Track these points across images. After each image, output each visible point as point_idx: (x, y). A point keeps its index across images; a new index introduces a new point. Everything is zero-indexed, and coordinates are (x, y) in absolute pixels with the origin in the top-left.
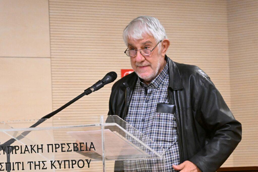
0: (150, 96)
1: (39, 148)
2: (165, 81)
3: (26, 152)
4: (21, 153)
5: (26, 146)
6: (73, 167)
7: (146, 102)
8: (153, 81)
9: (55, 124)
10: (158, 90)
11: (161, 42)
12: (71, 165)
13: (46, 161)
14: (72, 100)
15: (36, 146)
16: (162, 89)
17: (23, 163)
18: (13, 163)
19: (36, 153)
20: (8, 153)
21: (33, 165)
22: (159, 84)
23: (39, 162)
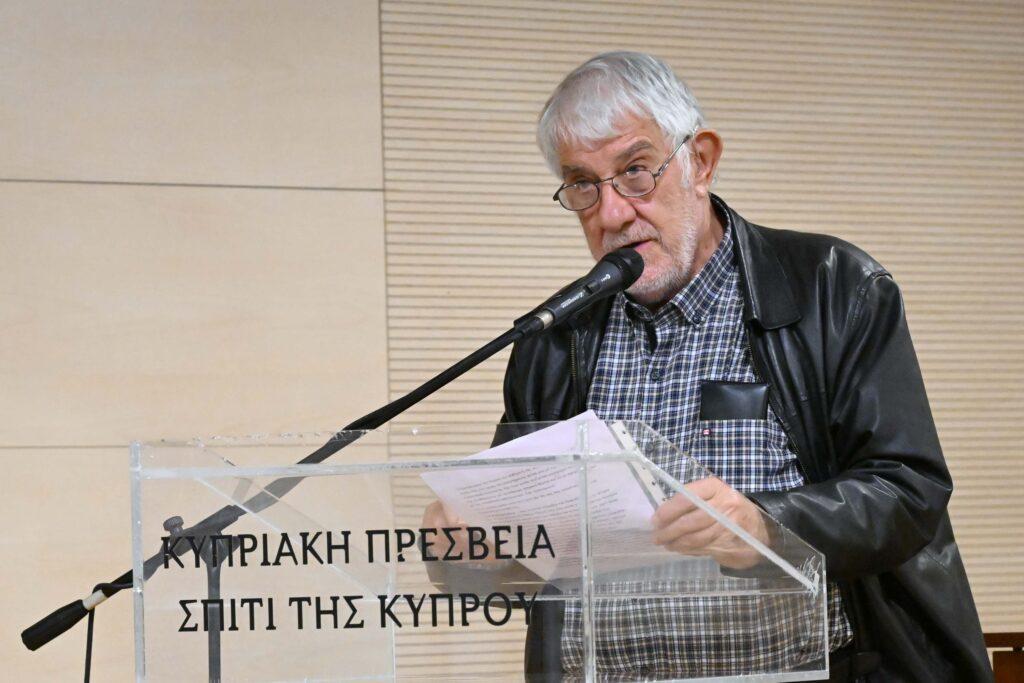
0: (667, 354)
1: (334, 543)
2: (720, 296)
3: (282, 559)
4: (265, 563)
5: (285, 537)
6: (465, 623)
7: (653, 380)
8: (680, 297)
9: (395, 450)
10: (695, 330)
11: (690, 142)
12: (458, 611)
13: (361, 597)
14: (466, 359)
15: (323, 539)
16: (710, 328)
17: (270, 601)
18: (233, 602)
19: (322, 562)
20: (214, 563)
21: (309, 611)
22: (698, 306)
23: (335, 599)
